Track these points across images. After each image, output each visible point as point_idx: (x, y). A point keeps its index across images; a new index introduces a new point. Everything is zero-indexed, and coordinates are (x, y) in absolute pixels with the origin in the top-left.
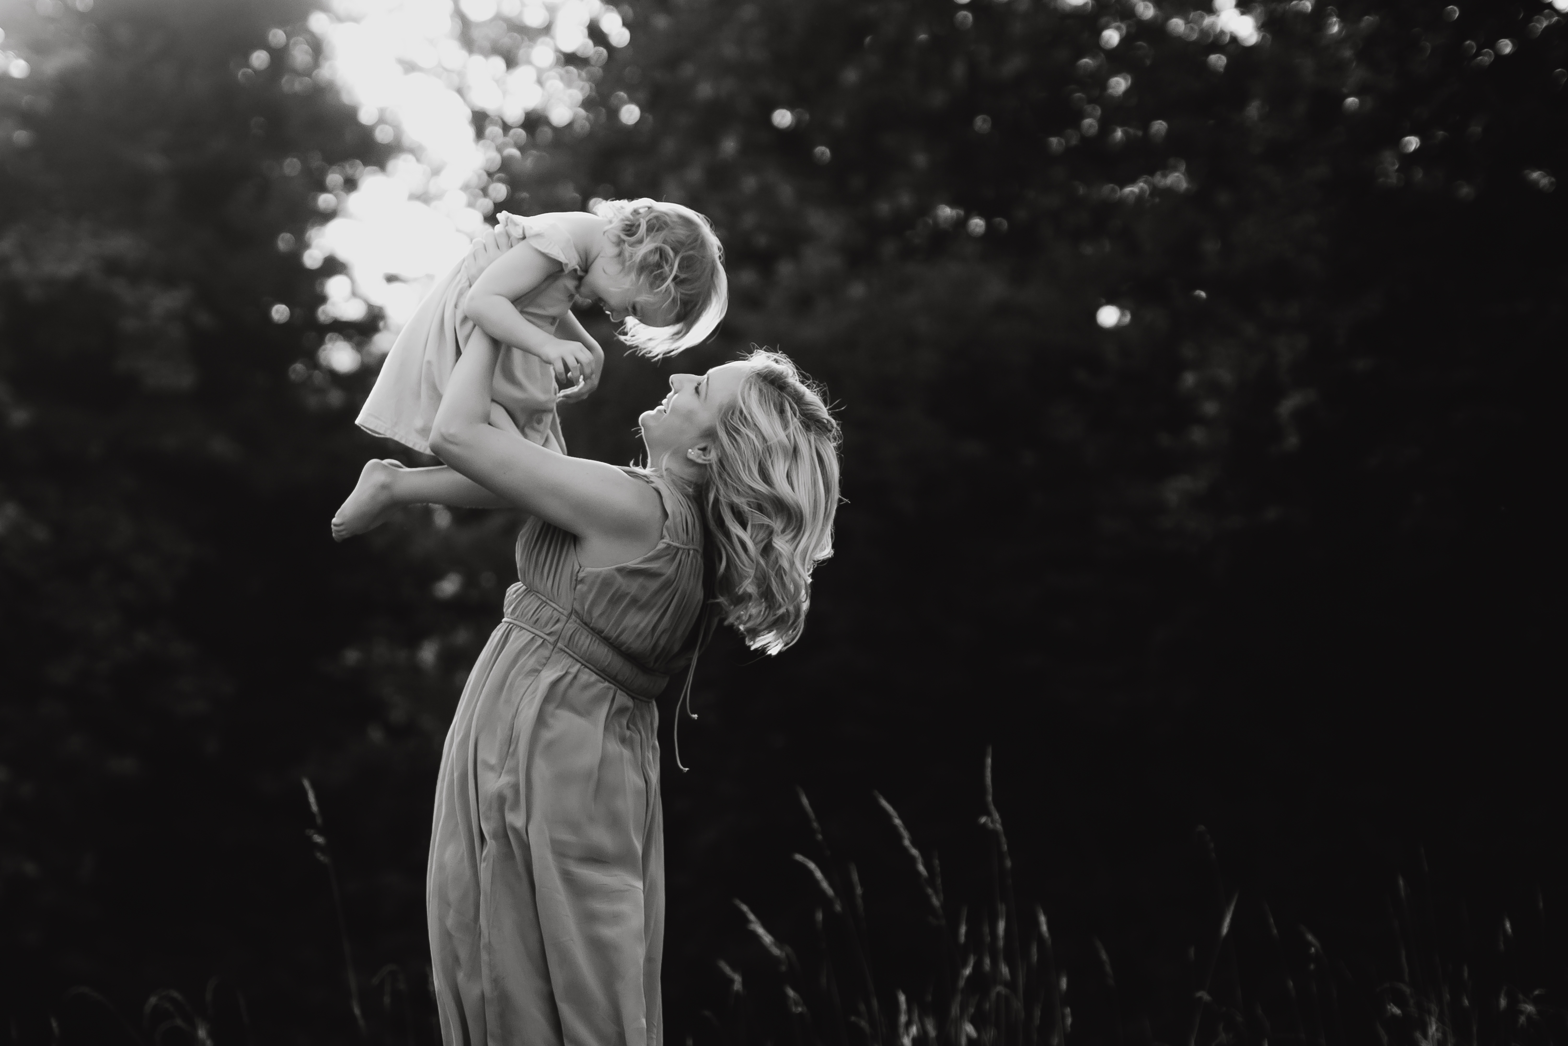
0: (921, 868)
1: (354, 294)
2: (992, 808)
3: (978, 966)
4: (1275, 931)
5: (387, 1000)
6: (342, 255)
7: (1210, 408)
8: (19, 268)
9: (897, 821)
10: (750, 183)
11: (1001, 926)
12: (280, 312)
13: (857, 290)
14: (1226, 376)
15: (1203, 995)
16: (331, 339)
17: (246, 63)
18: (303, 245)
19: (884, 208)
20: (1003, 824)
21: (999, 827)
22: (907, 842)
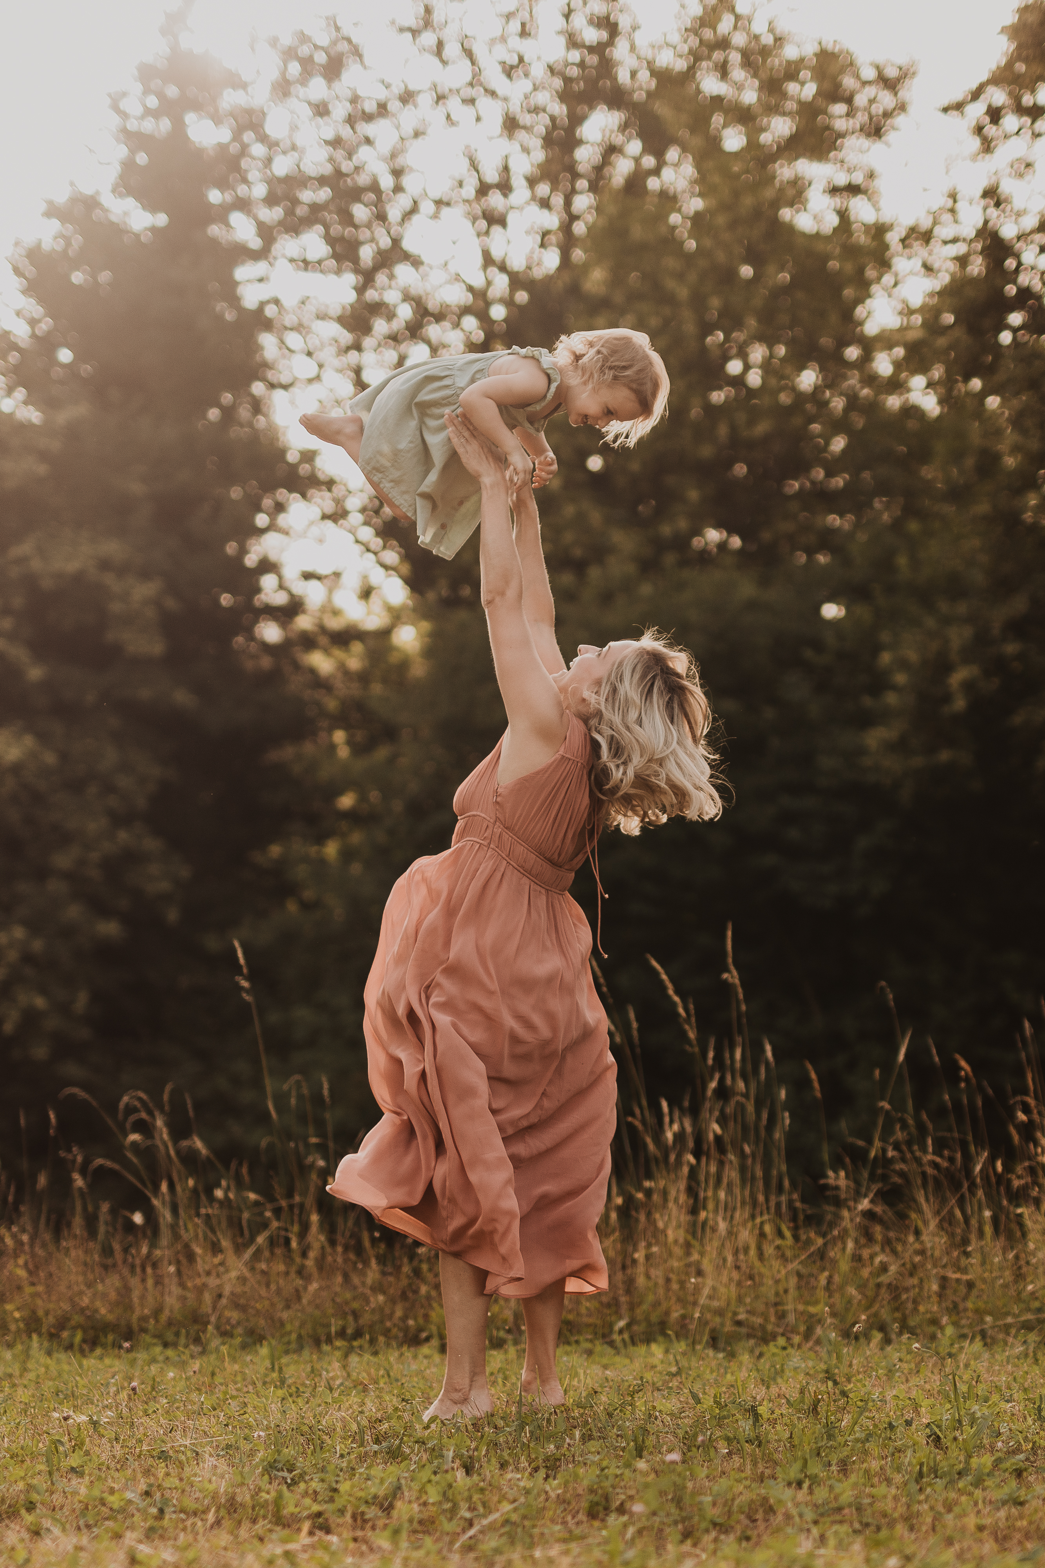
0: (681, 1011)
1: (281, 587)
2: (732, 968)
3: (722, 1081)
4: (937, 1059)
5: (293, 1101)
6: (273, 557)
7: (901, 678)
8: (36, 565)
9: (664, 977)
10: (569, 510)
11: (738, 1054)
12: (226, 600)
13: (646, 589)
14: (913, 656)
15: (885, 1105)
16: (264, 619)
17: (204, 416)
18: (243, 551)
19: (666, 530)
20: (741, 979)
21: (737, 981)
22: (671, 992)
